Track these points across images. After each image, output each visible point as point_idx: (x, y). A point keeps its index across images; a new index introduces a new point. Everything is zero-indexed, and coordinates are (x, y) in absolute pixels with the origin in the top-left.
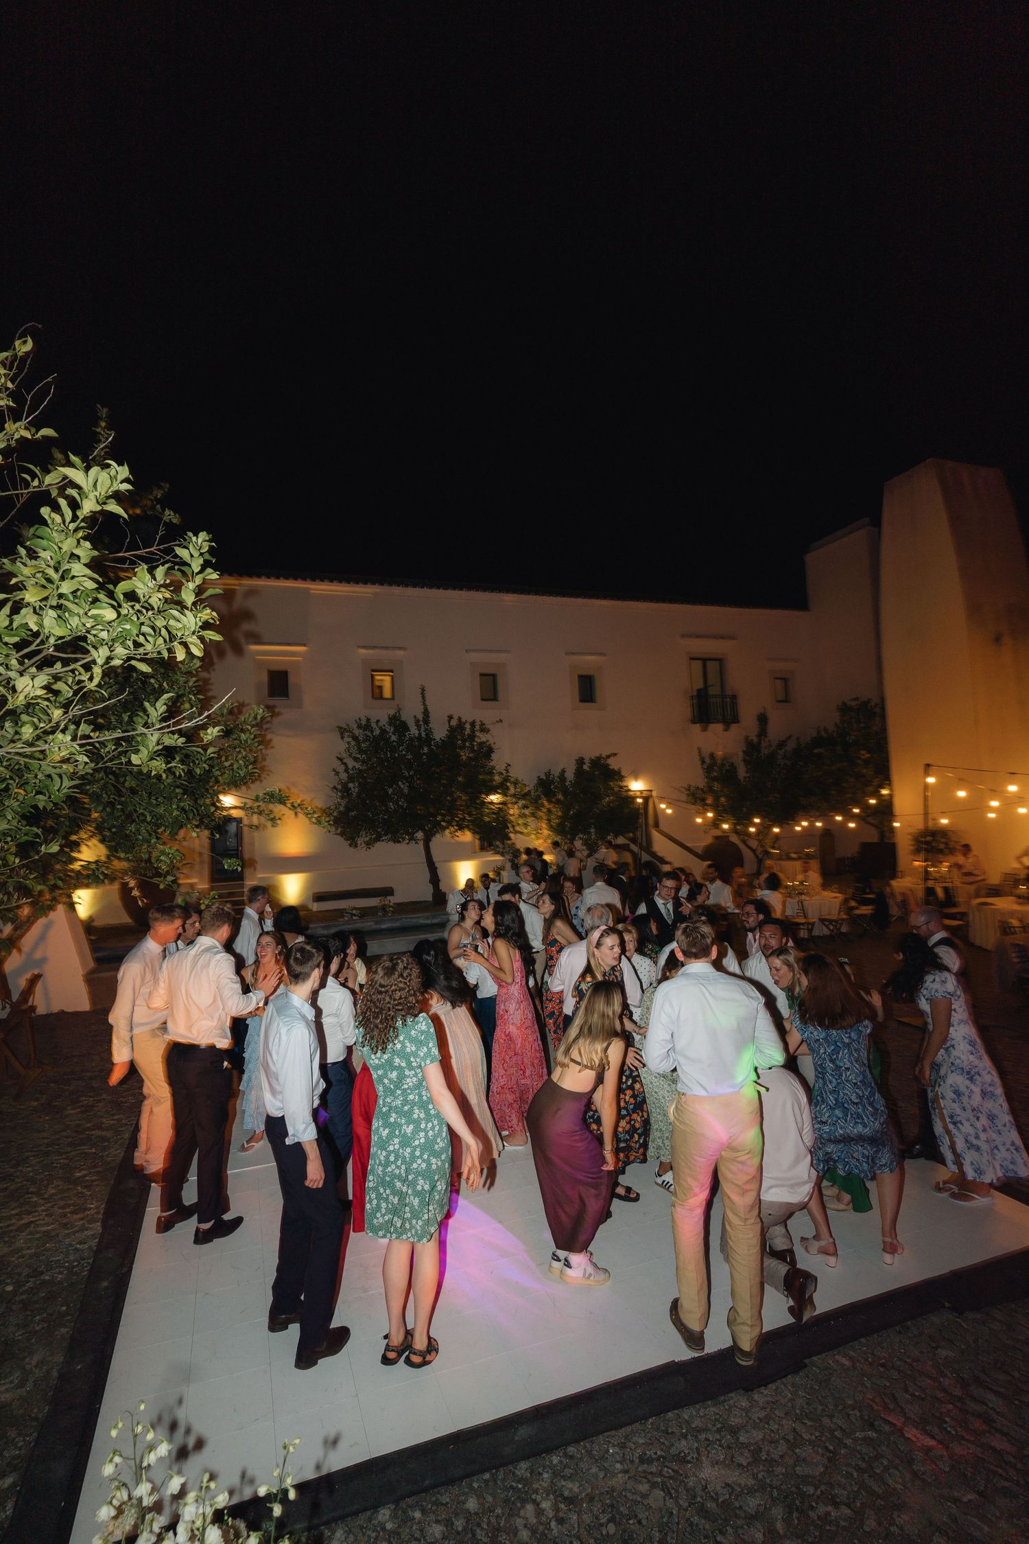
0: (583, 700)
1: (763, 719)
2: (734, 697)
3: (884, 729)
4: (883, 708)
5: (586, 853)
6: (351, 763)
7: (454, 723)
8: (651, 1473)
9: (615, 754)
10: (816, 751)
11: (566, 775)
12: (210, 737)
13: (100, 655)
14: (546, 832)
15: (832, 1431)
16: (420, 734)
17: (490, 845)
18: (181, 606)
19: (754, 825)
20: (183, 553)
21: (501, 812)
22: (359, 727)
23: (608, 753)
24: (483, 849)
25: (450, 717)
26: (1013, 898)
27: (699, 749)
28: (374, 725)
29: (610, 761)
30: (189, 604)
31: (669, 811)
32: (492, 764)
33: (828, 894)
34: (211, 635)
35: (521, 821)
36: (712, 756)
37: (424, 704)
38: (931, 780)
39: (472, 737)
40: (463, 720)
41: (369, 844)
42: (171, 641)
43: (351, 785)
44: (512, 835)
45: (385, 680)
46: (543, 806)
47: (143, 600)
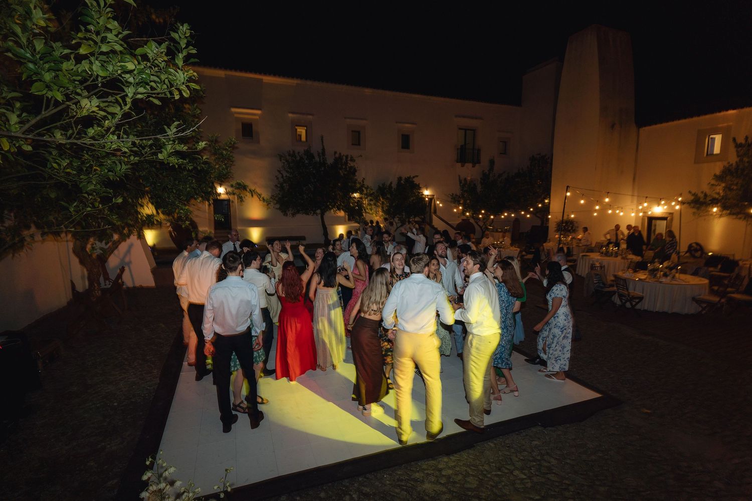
0: (403, 147)
1: (492, 162)
2: (479, 150)
3: (551, 171)
4: (552, 160)
5: (400, 224)
6: (285, 174)
7: (337, 155)
8: (402, 485)
9: (417, 176)
10: (517, 180)
11: (393, 185)
12: (200, 147)
13: (130, 91)
14: (381, 213)
15: (482, 471)
16: (320, 160)
17: (353, 218)
18: (176, 66)
19: (482, 214)
20: (175, 35)
21: (359, 203)
22: (289, 155)
23: (414, 175)
24: (349, 220)
25: (335, 153)
26: (599, 253)
27: (459, 176)
28: (297, 154)
29: (414, 179)
30: (180, 67)
31: (441, 205)
32: (355, 178)
33: (513, 248)
34: (193, 85)
35: (369, 207)
36: (465, 179)
37: (323, 145)
38: (568, 194)
39: (346, 163)
40: (342, 154)
41: (293, 215)
42: (171, 87)
43: (285, 184)
44: (364, 214)
45: (302, 131)
46: (380, 200)
47: (152, 61)
